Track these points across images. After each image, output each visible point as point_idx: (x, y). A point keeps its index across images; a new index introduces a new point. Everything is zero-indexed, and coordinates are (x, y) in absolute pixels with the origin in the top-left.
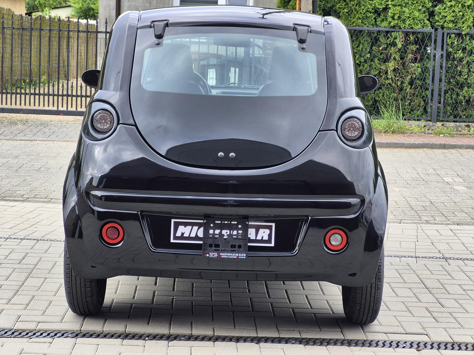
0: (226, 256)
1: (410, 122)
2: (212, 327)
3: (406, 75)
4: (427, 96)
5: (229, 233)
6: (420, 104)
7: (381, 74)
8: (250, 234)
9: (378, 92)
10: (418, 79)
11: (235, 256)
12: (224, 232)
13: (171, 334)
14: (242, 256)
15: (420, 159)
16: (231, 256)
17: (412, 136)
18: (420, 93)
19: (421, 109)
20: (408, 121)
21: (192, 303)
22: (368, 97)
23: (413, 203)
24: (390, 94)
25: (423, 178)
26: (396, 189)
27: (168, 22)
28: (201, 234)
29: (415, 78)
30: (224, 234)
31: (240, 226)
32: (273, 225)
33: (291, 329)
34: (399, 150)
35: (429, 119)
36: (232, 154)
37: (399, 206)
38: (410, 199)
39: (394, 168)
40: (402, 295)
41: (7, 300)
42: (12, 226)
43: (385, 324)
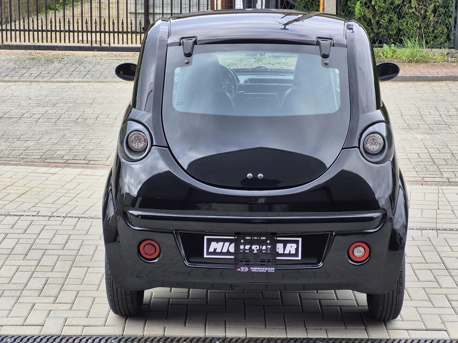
0: (256, 270)
1: (434, 50)
2: (244, 327)
3: (429, 3)
4: (451, 23)
5: (258, 248)
6: (443, 31)
7: (405, 3)
8: (278, 249)
9: (402, 21)
10: (442, 7)
11: (264, 270)
12: (254, 247)
13: (206, 336)
14: (271, 270)
15: (443, 95)
16: (261, 270)
17: (436, 66)
18: (444, 20)
19: (444, 37)
20: (431, 49)
21: (225, 294)
22: (392, 26)
23: (435, 155)
24: (413, 23)
25: (445, 121)
26: (419, 137)
27: (196, 39)
28: (232, 249)
29: (439, 6)
30: (254, 250)
31: (268, 242)
32: (300, 239)
33: (319, 328)
34: (423, 83)
35: (452, 47)
36: (260, 175)
37: (421, 160)
38: (432, 150)
39: (417, 109)
40: (423, 279)
41: (53, 298)
42: (55, 200)
43: (407, 319)
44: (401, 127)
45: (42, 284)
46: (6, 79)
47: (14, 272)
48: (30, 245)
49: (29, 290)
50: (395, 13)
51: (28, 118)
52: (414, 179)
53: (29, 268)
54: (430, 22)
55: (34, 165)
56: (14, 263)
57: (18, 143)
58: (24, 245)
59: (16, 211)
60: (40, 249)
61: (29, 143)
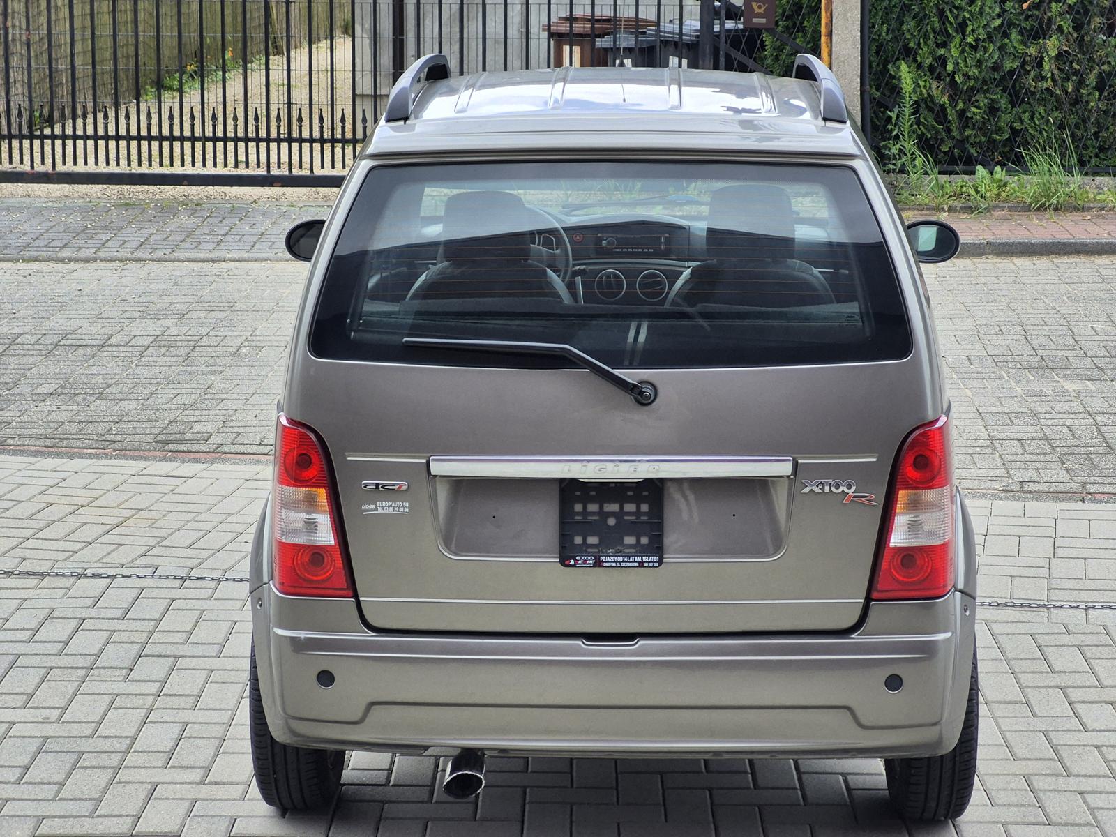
7: (1028, 68)
9: (1020, 110)
17: (1104, 218)
20: (1092, 178)
23: (1111, 431)
24: (1048, 114)
37: (1079, 442)
38: (1104, 419)
39: (1062, 321)
40: (1096, 726)
41: (200, 772)
42: (194, 539)
43: (1060, 821)
44: (1024, 364)
45: (172, 739)
46: (65, 254)
47: (102, 710)
48: (139, 646)
49: (141, 752)
50: (1004, 91)
51: (121, 345)
52: (1061, 488)
53: (138, 701)
54: (1090, 111)
55: (141, 458)
56: (102, 687)
57: (98, 407)
58: (125, 645)
59: (101, 565)
60: (164, 656)
61: (125, 406)
